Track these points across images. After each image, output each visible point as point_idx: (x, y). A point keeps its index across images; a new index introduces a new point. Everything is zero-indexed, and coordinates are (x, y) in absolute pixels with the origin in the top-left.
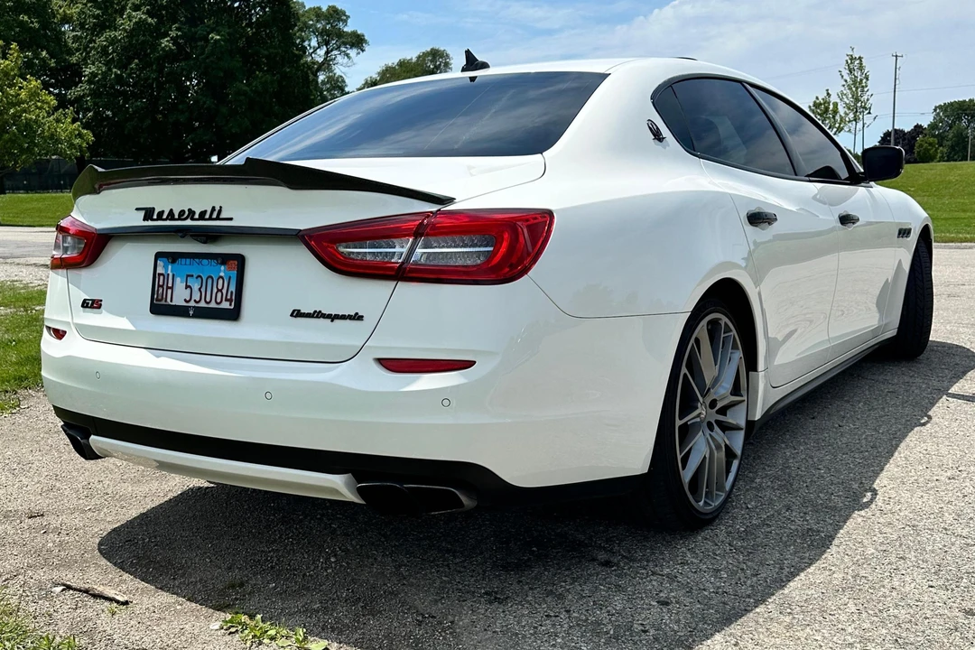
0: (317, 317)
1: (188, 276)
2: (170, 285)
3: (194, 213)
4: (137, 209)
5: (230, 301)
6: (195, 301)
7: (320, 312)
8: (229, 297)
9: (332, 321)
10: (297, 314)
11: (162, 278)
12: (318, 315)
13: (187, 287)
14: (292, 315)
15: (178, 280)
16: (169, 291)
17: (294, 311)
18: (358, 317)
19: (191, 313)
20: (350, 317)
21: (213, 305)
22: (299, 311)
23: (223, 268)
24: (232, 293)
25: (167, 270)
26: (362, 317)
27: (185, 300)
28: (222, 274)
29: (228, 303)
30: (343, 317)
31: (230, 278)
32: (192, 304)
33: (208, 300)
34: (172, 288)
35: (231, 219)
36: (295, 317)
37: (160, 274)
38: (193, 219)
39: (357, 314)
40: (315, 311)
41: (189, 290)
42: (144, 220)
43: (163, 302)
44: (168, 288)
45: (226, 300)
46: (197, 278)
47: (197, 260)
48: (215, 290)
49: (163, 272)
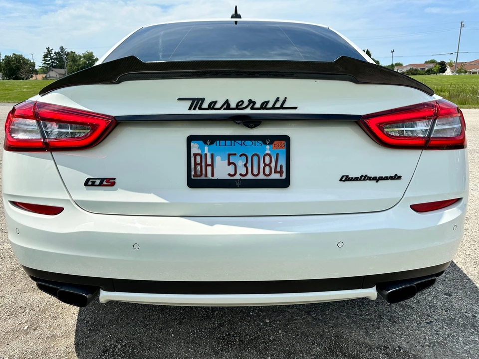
0: (364, 180)
1: (229, 155)
2: (209, 162)
3: (254, 103)
4: (180, 99)
5: (281, 173)
6: (241, 175)
7: (366, 176)
8: (278, 169)
9: (377, 182)
10: (346, 179)
11: (198, 158)
12: (365, 178)
13: (229, 164)
14: (341, 180)
15: (218, 159)
16: (209, 169)
17: (343, 177)
18: (397, 177)
19: (238, 184)
20: (391, 178)
21: (261, 176)
22: (347, 176)
23: (268, 147)
24: (281, 166)
25: (203, 150)
26: (401, 177)
27: (229, 175)
28: (268, 152)
29: (279, 175)
30: (386, 178)
31: (277, 155)
32: (237, 177)
33: (255, 172)
34: (212, 165)
35: (295, 108)
36: (344, 181)
37: (195, 155)
38: (252, 108)
39: (396, 175)
40: (362, 176)
41: (232, 166)
42: (190, 109)
43: (203, 177)
44: (207, 165)
45: (276, 172)
46: (241, 156)
47: (240, 142)
48: (262, 165)
49: (199, 152)
